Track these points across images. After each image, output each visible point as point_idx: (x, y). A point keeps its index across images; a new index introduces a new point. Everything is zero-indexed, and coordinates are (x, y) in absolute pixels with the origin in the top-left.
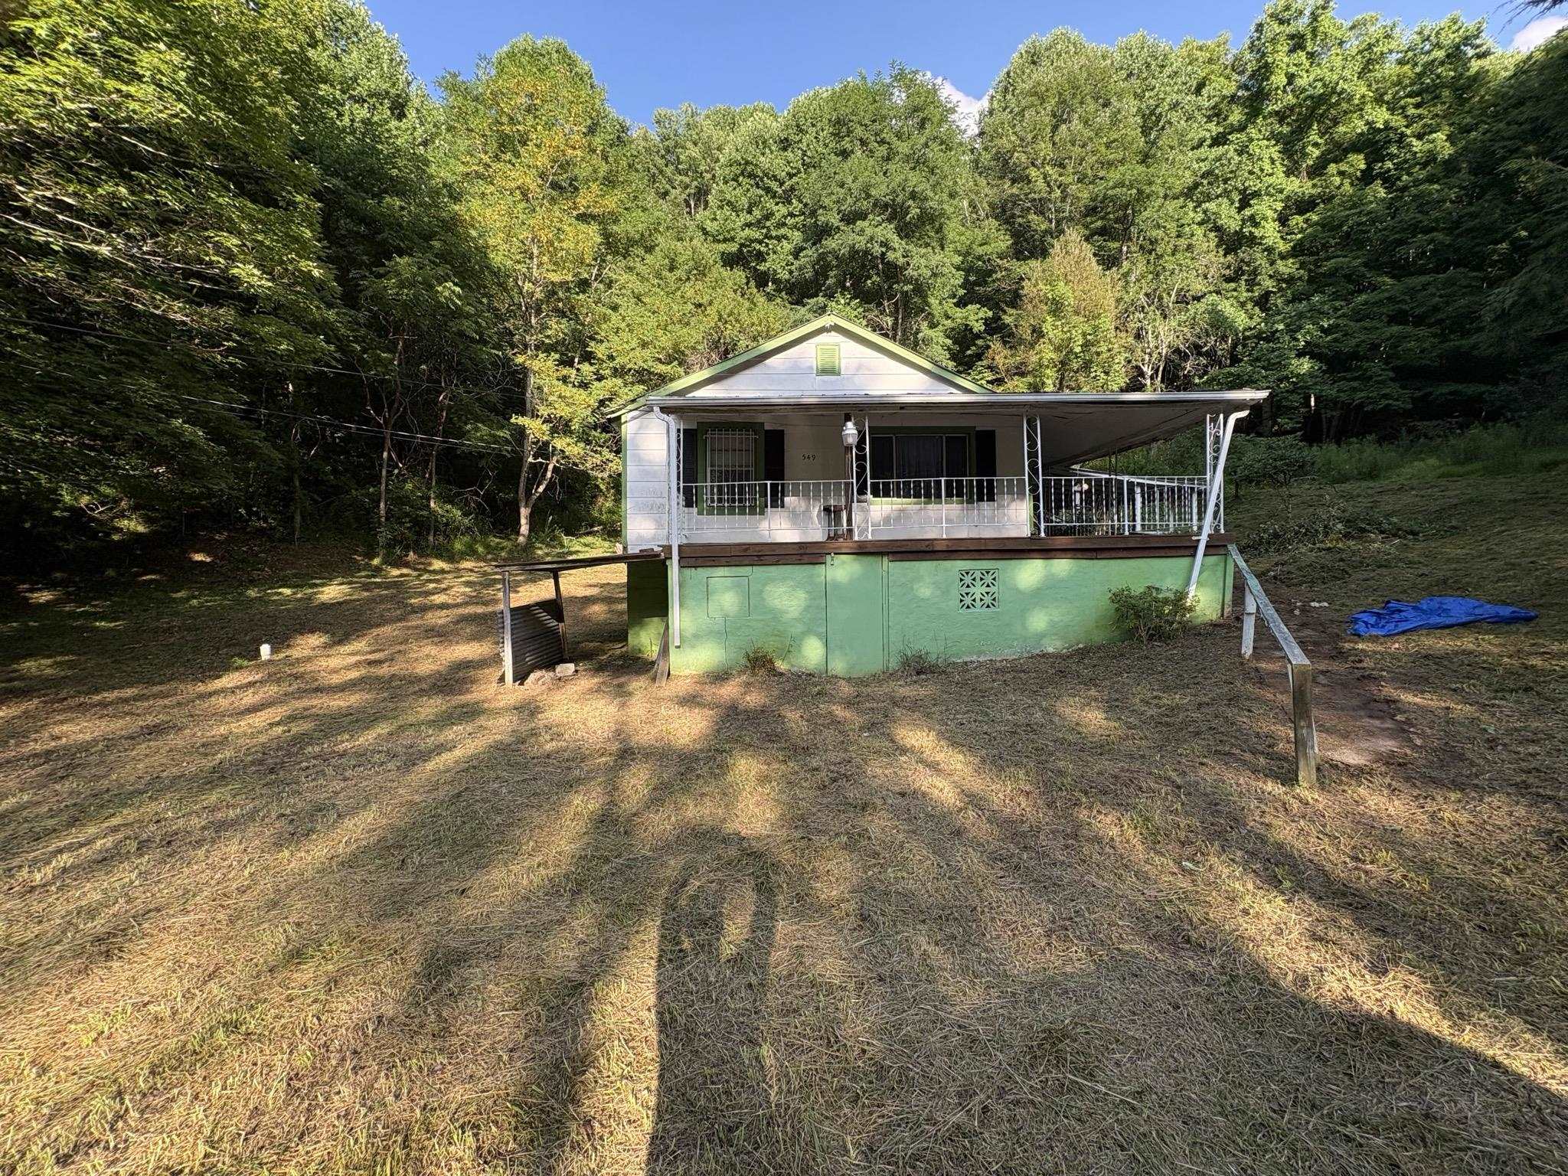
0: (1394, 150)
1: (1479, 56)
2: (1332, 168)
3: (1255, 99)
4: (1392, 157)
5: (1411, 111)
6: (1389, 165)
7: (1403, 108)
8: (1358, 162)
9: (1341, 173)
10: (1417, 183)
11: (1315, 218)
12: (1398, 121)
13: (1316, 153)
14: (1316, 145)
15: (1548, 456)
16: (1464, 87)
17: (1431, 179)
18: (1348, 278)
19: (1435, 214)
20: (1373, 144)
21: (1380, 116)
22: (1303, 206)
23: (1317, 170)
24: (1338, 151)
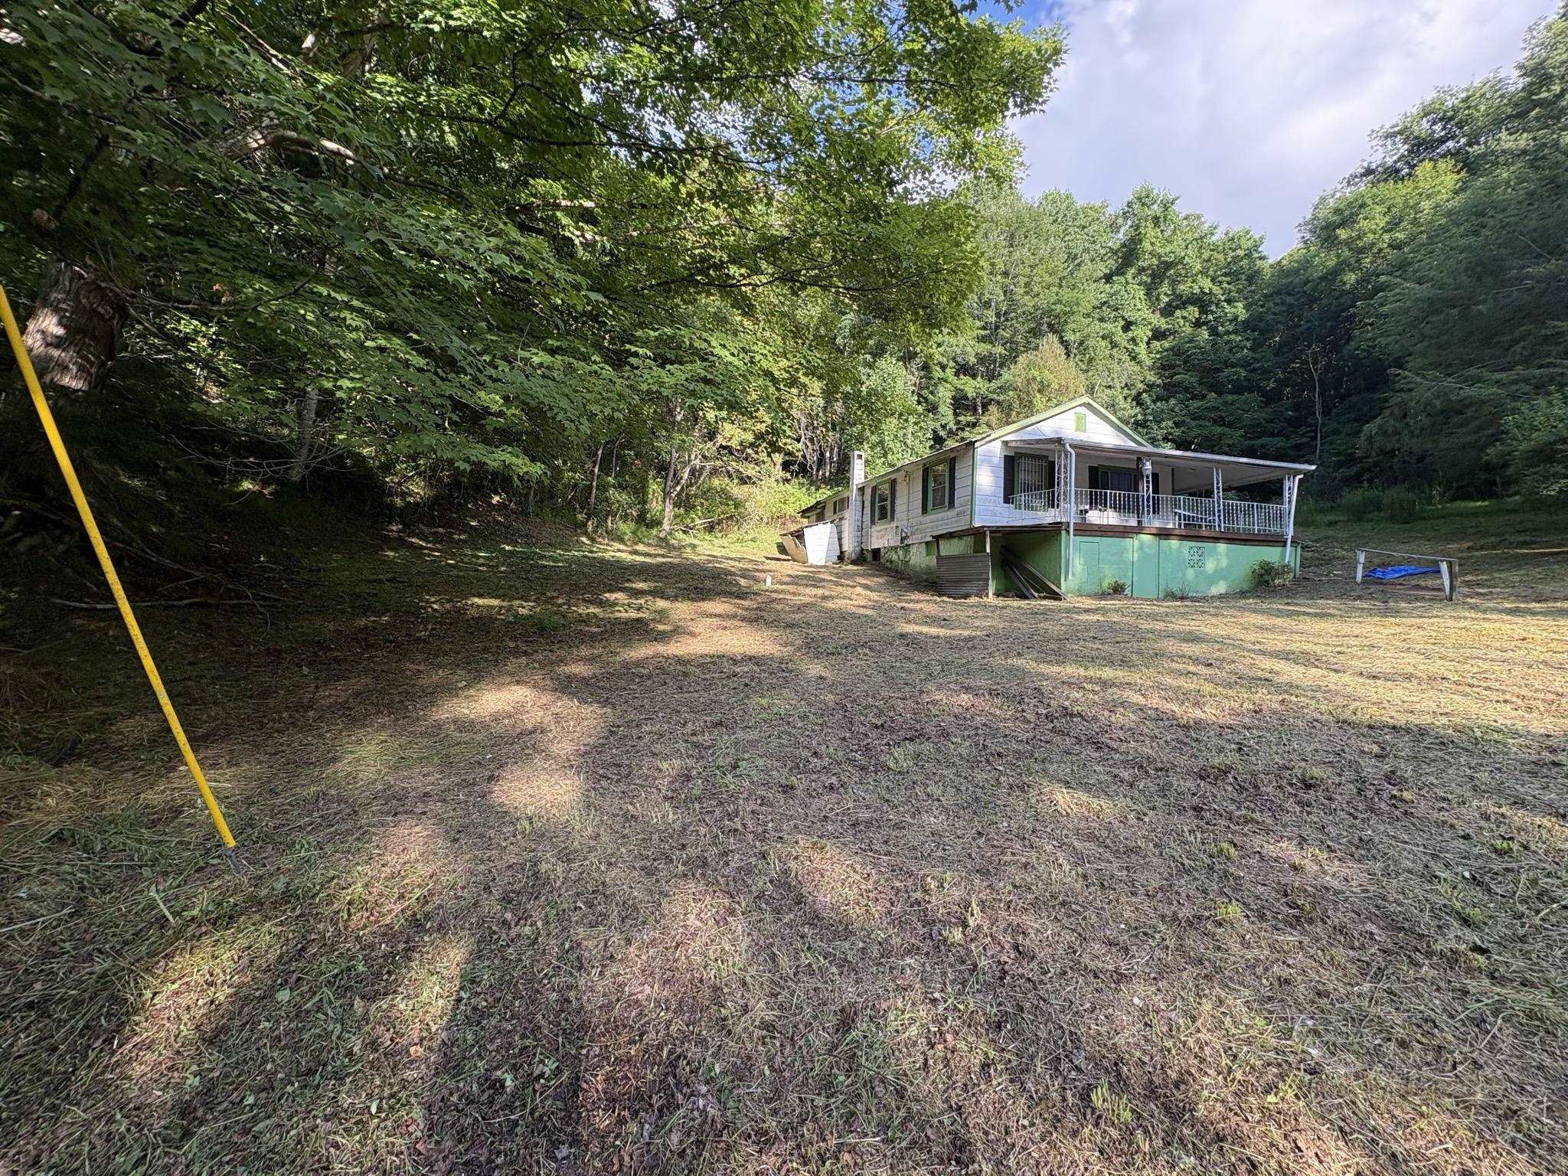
0: (1213, 308)
1: (1260, 258)
2: (1178, 313)
3: (1128, 255)
4: (1212, 312)
5: (1225, 285)
6: (1210, 317)
7: (1221, 282)
8: (1193, 312)
9: (1184, 318)
10: (1228, 333)
11: (1167, 345)
12: (1216, 290)
13: (1166, 299)
14: (1166, 294)
15: (1331, 518)
16: (1253, 277)
17: (1235, 332)
18: (1186, 389)
19: (1238, 355)
20: (1202, 302)
21: (1207, 284)
22: (1158, 335)
23: (1168, 311)
24: (1181, 302)
